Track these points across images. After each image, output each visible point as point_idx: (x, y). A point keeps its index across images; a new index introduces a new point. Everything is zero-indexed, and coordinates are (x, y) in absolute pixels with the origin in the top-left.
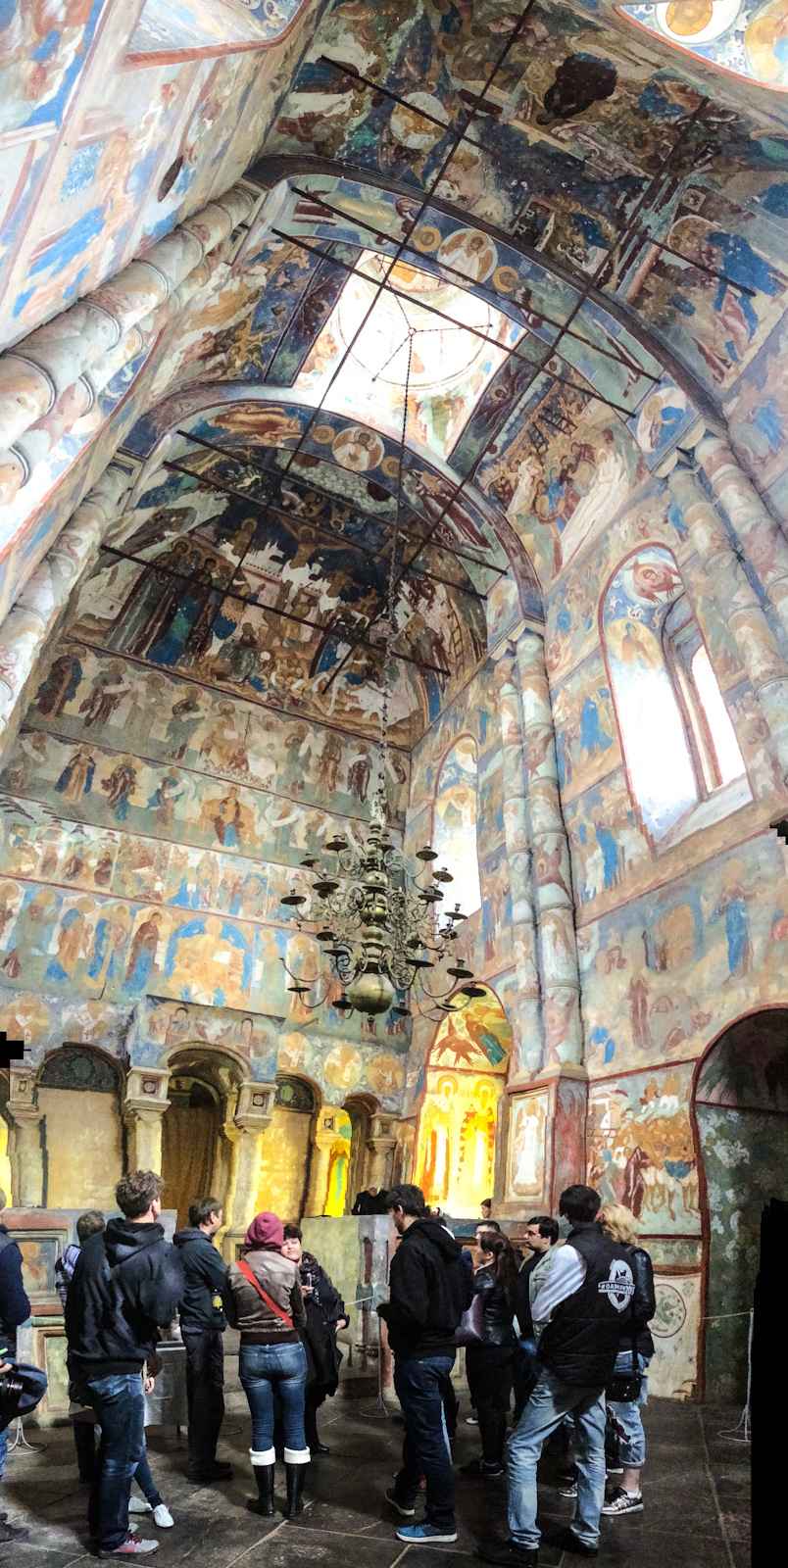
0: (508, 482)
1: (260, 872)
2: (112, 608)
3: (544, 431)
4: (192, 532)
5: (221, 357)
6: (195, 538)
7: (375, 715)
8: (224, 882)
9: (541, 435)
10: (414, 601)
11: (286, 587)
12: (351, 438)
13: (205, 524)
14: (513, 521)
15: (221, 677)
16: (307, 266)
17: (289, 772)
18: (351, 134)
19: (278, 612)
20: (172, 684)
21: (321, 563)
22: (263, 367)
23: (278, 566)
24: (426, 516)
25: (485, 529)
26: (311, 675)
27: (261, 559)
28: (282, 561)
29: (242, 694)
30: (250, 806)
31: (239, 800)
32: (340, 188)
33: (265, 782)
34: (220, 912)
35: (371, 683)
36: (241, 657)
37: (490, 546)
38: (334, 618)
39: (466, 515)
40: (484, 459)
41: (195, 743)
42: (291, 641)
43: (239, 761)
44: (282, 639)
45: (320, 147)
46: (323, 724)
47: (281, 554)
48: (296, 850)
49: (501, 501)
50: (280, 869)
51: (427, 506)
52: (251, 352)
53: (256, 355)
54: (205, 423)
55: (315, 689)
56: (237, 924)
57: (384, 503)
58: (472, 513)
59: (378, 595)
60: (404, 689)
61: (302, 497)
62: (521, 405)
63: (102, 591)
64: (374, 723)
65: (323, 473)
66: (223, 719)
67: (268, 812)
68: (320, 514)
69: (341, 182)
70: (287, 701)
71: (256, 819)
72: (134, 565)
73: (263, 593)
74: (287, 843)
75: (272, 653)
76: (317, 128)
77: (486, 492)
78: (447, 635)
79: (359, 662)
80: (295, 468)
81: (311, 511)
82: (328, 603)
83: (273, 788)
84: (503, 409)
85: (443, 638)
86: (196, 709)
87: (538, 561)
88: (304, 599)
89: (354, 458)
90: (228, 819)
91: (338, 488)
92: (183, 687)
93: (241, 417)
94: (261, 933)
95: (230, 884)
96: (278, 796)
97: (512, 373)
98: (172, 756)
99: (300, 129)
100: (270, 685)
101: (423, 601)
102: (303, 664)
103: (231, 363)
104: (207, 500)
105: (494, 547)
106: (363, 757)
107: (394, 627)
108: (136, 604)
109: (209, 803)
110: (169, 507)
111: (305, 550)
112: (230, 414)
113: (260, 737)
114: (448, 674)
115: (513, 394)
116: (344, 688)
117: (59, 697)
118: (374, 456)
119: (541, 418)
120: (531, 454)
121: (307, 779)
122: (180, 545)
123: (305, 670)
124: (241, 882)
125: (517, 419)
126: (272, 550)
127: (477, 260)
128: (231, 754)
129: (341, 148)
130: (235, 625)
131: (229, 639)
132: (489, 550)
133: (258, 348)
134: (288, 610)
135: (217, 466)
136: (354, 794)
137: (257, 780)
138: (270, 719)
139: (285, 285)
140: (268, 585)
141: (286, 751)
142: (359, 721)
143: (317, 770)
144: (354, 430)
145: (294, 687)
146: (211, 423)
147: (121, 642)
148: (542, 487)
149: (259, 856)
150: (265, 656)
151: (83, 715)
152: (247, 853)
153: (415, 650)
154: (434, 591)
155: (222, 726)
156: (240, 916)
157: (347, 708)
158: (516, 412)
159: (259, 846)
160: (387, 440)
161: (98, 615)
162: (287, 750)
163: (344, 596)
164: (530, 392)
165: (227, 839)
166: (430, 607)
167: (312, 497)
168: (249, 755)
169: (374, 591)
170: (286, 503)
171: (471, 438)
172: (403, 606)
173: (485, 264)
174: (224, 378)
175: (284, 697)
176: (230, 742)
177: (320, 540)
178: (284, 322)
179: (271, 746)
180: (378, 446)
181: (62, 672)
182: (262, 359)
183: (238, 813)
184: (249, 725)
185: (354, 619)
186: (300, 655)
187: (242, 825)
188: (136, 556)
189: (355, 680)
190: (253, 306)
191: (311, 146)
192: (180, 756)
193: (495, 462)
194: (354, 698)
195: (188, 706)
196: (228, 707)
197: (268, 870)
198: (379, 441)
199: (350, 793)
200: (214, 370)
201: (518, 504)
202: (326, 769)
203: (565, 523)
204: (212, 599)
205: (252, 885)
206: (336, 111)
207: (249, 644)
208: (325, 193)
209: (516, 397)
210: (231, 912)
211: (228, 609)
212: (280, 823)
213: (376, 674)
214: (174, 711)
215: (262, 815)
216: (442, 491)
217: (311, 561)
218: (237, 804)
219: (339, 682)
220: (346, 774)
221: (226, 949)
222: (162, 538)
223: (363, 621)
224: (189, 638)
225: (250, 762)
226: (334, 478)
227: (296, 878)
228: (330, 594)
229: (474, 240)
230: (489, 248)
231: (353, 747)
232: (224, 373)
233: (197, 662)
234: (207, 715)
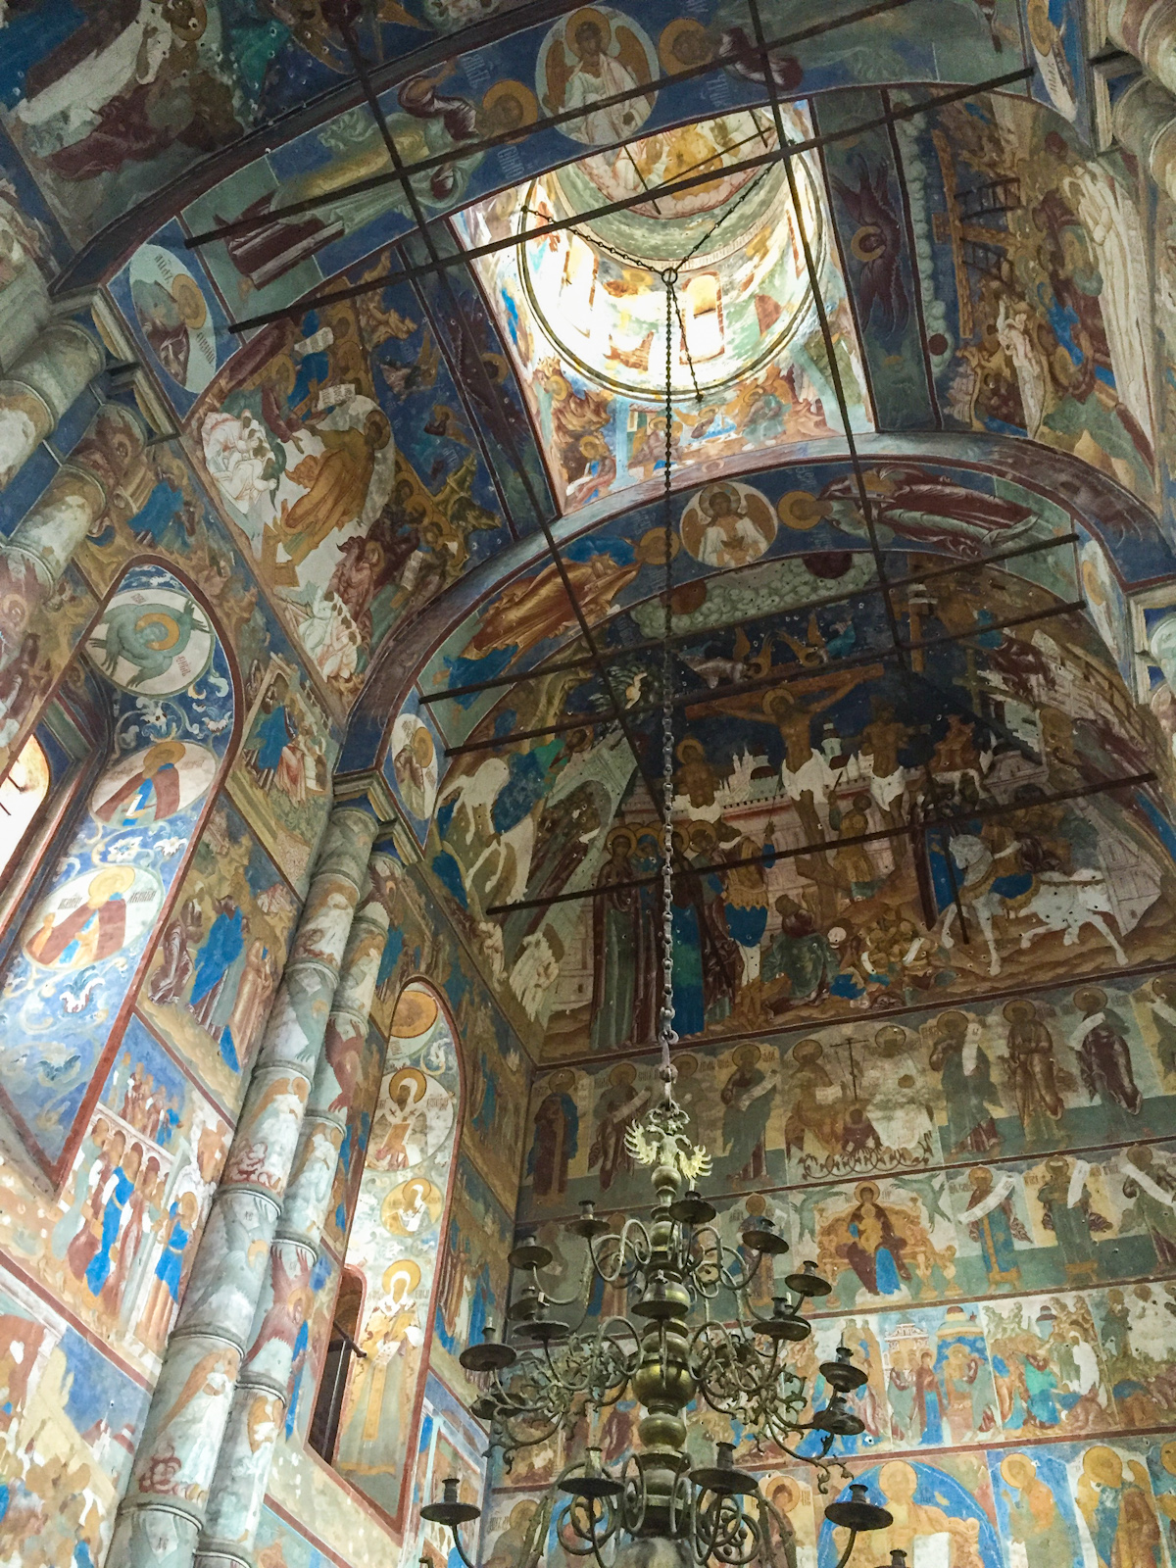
0: (998, 377)
1: (969, 1329)
2: (580, 989)
3: (986, 238)
4: (620, 814)
5: (416, 558)
6: (628, 819)
7: (1087, 928)
8: (896, 1375)
9: (986, 248)
10: (1022, 691)
11: (805, 805)
12: (703, 518)
13: (629, 791)
14: (1044, 436)
15: (780, 1006)
16: (410, 325)
17: (957, 1117)
18: (226, 66)
19: (817, 848)
20: (708, 1059)
21: (835, 733)
22: (498, 522)
23: (773, 781)
24: (910, 544)
25: (1003, 489)
26: (931, 921)
27: (740, 786)
28: (773, 770)
29: (824, 1017)
30: (908, 1207)
31: (879, 1202)
32: (282, 168)
33: (919, 1153)
34: (904, 1446)
35: (1047, 876)
36: (799, 958)
37: (1028, 512)
38: (913, 806)
39: (961, 491)
40: (936, 371)
41: (774, 1139)
42: (863, 886)
43: (858, 1135)
44: (848, 893)
45: (198, 136)
46: (993, 996)
47: (763, 761)
48: (1033, 1253)
49: (1008, 419)
50: (1004, 1307)
51: (897, 526)
52: (458, 516)
53: (471, 515)
54: (462, 661)
55: (948, 942)
56: (945, 1463)
57: (852, 573)
58: (966, 481)
59: (965, 721)
60: (1118, 850)
61: (728, 657)
62: (919, 228)
63: (554, 970)
64: (1093, 944)
65: (727, 599)
66: (807, 1074)
67: (944, 1202)
68: (774, 663)
69: (272, 158)
70: (907, 990)
71: (925, 1223)
72: (576, 905)
73: (777, 835)
74: (1008, 1244)
75: (845, 923)
76: (155, 114)
77: (977, 426)
78: (1106, 710)
79: (1008, 852)
80: (682, 623)
81: (758, 668)
82: (888, 789)
83: (938, 1157)
84: (898, 261)
85: (1106, 722)
86: (759, 1077)
87: (1122, 471)
88: (845, 805)
89: (735, 543)
90: (871, 1242)
91: (768, 605)
92: (726, 1055)
93: (514, 615)
94: (1003, 1468)
95: (909, 1377)
96: (952, 1170)
97: (857, 189)
98: (745, 1177)
99: (122, 144)
100: (867, 978)
101: (1034, 680)
102: (907, 914)
103: (443, 554)
104: (600, 757)
105: (1035, 508)
106: (1099, 1018)
107: (1028, 755)
108: (609, 963)
109: (828, 1231)
110: (551, 803)
111: (794, 732)
112: (489, 622)
113: (883, 1075)
114: (1151, 777)
115: (892, 223)
116: (1000, 912)
117: (557, 1159)
118: (760, 519)
119: (964, 218)
120: (997, 296)
121: (998, 1113)
122: (617, 842)
123: (913, 919)
124: (930, 1363)
125: (934, 257)
126: (746, 764)
127: (615, 65)
128: (839, 1127)
129: (236, 102)
130: (763, 912)
131: (765, 939)
132: (1033, 519)
133: (465, 505)
134: (831, 836)
135: (567, 701)
136: (1108, 1098)
137: (903, 1154)
138: (889, 1035)
139: (409, 381)
140: (776, 819)
141: (935, 1079)
142: (1059, 955)
143: (1010, 1086)
144: (694, 502)
145: (910, 957)
146: (473, 655)
147: (613, 1030)
148: (1044, 338)
149: (951, 1294)
150: (837, 935)
151: (596, 1171)
152: (929, 1295)
153: (1087, 771)
154: (1037, 653)
155: (808, 1087)
156: (948, 1441)
157: (1025, 944)
158: (922, 247)
159: (951, 1272)
160: (752, 477)
161: (568, 1008)
162: (939, 1076)
163: (906, 760)
164: (914, 189)
165: (879, 1283)
166: (1051, 683)
167: (743, 645)
168: (873, 1115)
169: (953, 720)
170: (713, 683)
171: (885, 360)
172: (1015, 711)
173: (631, 57)
174: (449, 582)
175: (900, 983)
176: (831, 1110)
177: (806, 699)
178: (468, 434)
179: (906, 1081)
180: (748, 497)
181: (550, 1122)
182: (487, 511)
183: (887, 1227)
184: (854, 1064)
185: (948, 787)
186: (892, 901)
187: (903, 1243)
188: (564, 892)
189: (1015, 885)
190: (390, 452)
191: (178, 148)
192: (757, 1172)
193: (956, 362)
194: (1033, 920)
195: (745, 1080)
196: (809, 1050)
197: (983, 1319)
198: (744, 489)
199: (1097, 1101)
200: (421, 582)
201: (1034, 402)
202: (1028, 1075)
203: (1108, 367)
204: (708, 895)
205: (955, 1359)
206: (156, 57)
207: (800, 929)
208: (266, 200)
209: (902, 225)
210: (926, 1439)
211: (739, 893)
212: (978, 1212)
213: (1050, 854)
214: (725, 1099)
215: (935, 1210)
216: (899, 485)
217: (816, 741)
218: (881, 1213)
219: (984, 909)
220: (1074, 1068)
221: (935, 1526)
222: (585, 849)
223: (966, 780)
224: (706, 972)
225: (878, 1127)
226: (748, 594)
227: (1046, 1316)
228: (882, 770)
229: (579, 37)
230: (614, 24)
231: (1067, 1011)
232: (443, 575)
233: (734, 1006)
234: (777, 1080)
